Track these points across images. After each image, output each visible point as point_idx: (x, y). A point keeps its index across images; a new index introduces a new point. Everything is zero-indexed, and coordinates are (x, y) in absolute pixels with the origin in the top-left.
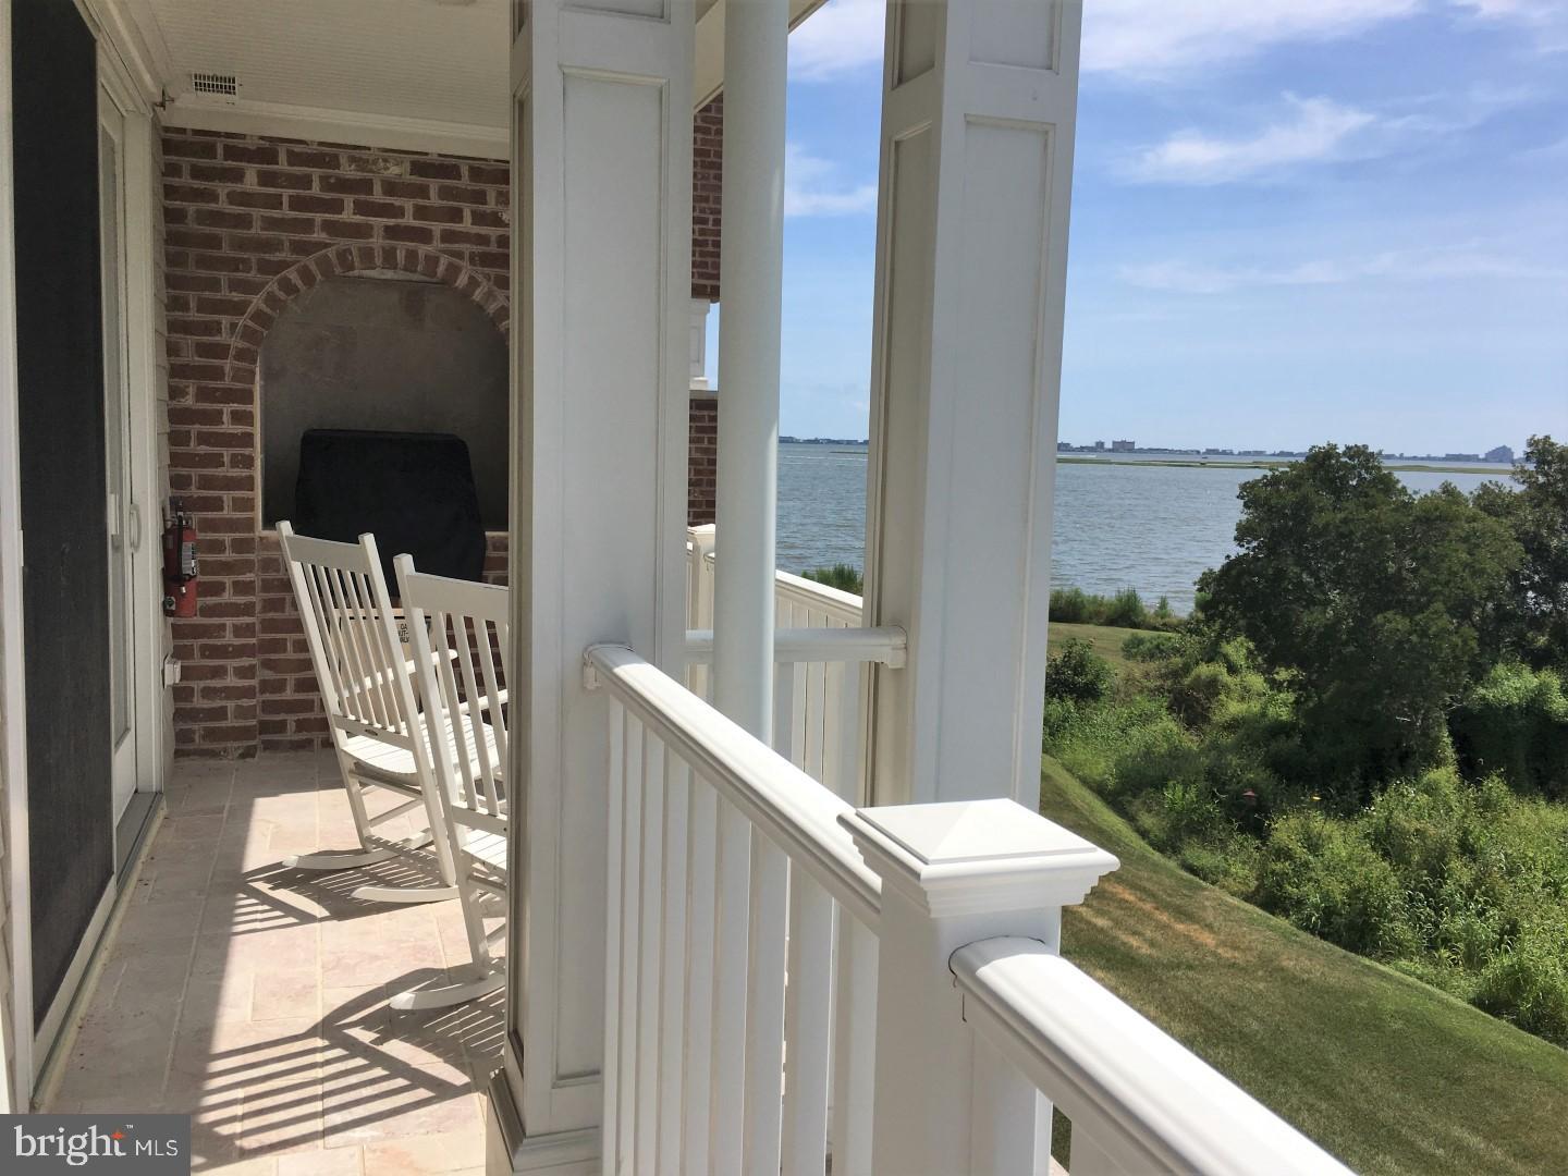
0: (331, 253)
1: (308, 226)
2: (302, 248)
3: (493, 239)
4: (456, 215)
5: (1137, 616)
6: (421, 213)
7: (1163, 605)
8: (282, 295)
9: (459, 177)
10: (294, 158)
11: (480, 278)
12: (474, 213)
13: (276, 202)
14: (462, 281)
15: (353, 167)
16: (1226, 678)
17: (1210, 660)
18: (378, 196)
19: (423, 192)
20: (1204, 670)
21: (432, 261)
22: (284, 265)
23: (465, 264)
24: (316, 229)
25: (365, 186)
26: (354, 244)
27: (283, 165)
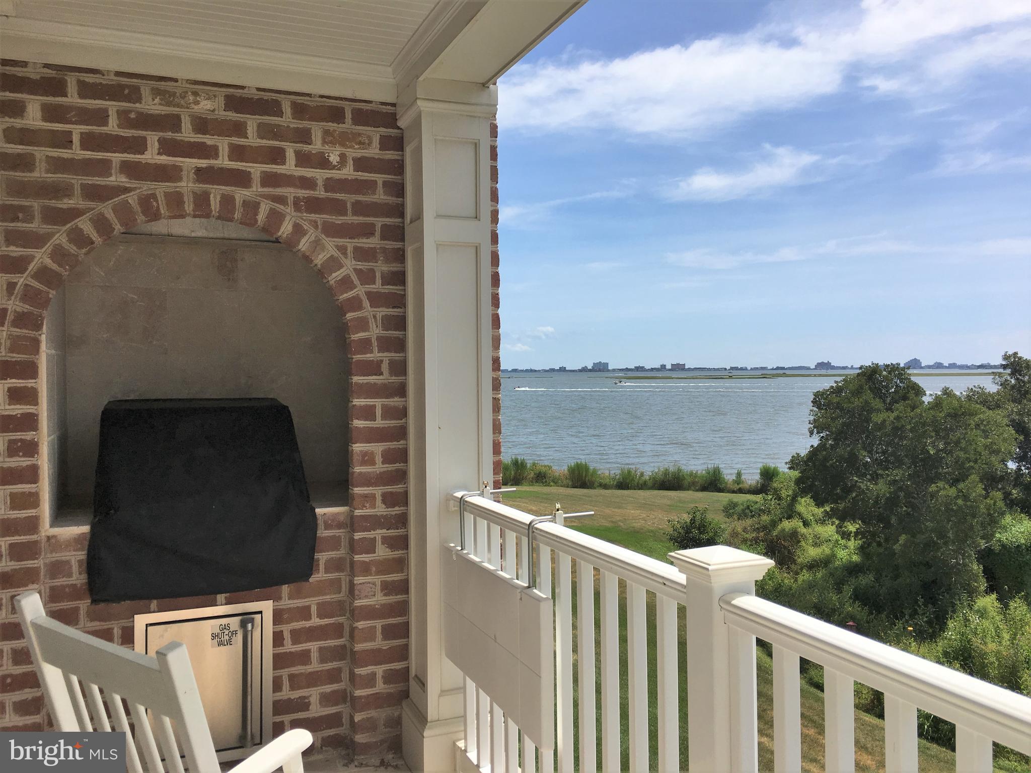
0: (132, 199)
1: (103, 167)
2: (96, 194)
3: (320, 183)
4: (277, 156)
5: (721, 484)
6: (238, 153)
7: (739, 474)
8: (73, 249)
9: (280, 114)
10: (86, 90)
11: (306, 226)
12: (298, 154)
13: (65, 141)
14: (286, 229)
15: (157, 100)
16: (803, 530)
17: (789, 517)
18: (187, 134)
19: (239, 129)
20: (787, 525)
21: (251, 207)
22: (76, 213)
23: (289, 210)
24: (113, 171)
25: (174, 122)
26: (161, 189)
27: (73, 98)
